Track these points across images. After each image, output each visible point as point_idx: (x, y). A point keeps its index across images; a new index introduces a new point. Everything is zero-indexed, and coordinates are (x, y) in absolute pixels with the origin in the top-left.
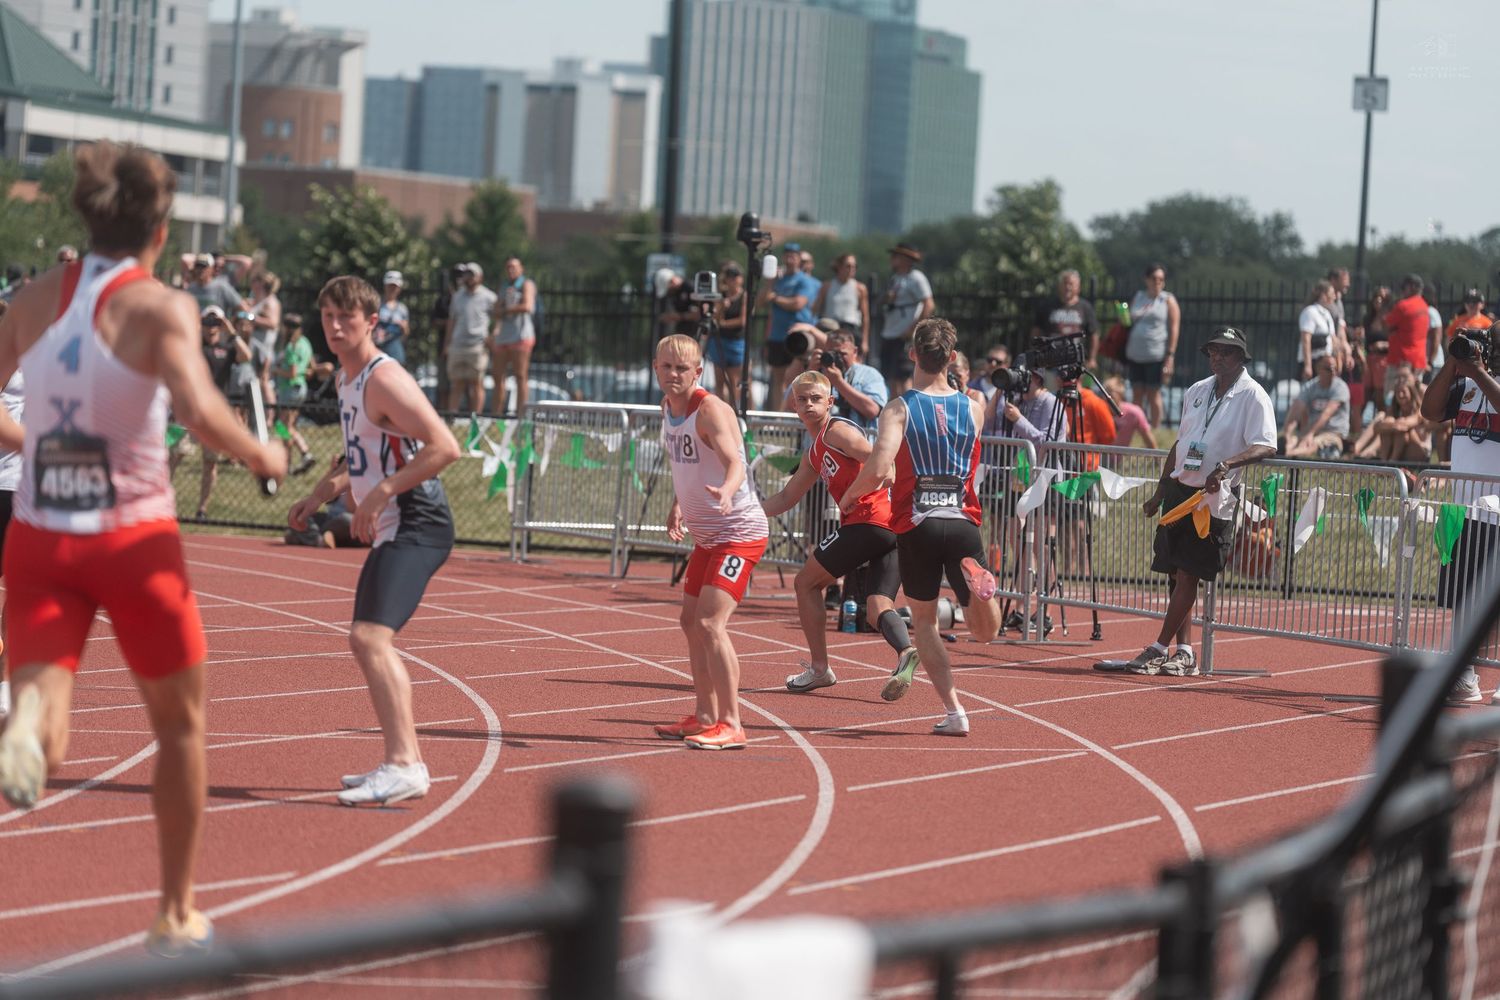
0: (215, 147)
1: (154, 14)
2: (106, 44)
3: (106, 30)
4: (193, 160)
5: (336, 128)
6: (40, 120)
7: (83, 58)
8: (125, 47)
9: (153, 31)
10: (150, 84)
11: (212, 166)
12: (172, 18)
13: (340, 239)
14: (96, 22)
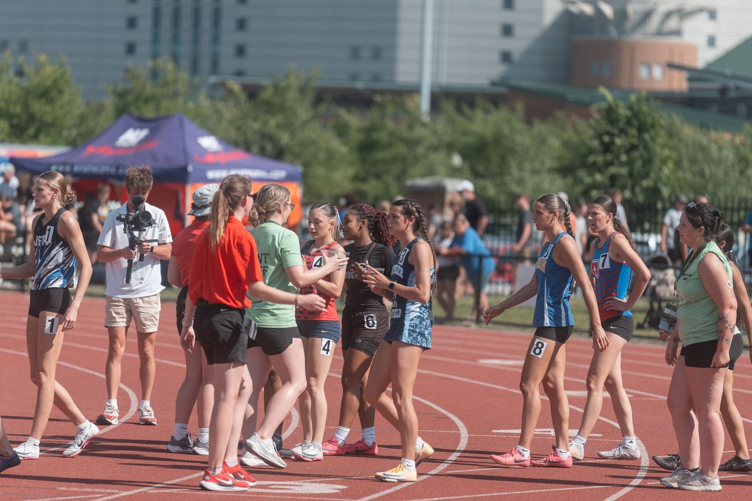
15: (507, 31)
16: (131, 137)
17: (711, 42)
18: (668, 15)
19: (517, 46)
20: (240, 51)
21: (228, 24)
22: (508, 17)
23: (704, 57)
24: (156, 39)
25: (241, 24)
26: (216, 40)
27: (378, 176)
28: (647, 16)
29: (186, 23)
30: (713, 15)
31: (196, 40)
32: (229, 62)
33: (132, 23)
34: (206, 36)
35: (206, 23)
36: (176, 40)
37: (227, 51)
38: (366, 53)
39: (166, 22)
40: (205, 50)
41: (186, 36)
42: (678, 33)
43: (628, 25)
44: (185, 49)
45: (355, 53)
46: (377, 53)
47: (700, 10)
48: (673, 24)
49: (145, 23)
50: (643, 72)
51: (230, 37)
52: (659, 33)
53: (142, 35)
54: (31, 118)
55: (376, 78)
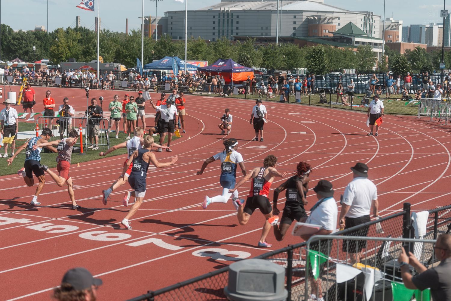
0: (381, 42)
1: (372, 22)
2: (365, 26)
3: (365, 24)
4: (378, 43)
5: (398, 36)
6: (357, 39)
7: (362, 29)
8: (368, 26)
9: (372, 24)
10: (372, 31)
11: (380, 44)
12: (375, 22)
13: (398, 62)
14: (364, 23)
15: (295, 23)
16: (221, 63)
17: (339, 24)
18: (329, 19)
19: (297, 26)
20: (237, 28)
21: (235, 22)
22: (295, 20)
23: (337, 28)
24: (219, 26)
25: (238, 23)
26: (232, 26)
27: (268, 60)
28: (325, 19)
29: (226, 22)
30: (339, 19)
31: (228, 26)
32: (235, 31)
33: (214, 23)
34: (230, 25)
35: (230, 22)
36: (223, 26)
37: (234, 28)
38: (264, 28)
39: (221, 22)
40: (230, 28)
41: (226, 25)
42: (332, 23)
43: (321, 21)
44: (225, 28)
45: (262, 28)
46: (267, 28)
47: (337, 18)
48: (330, 21)
49: (217, 23)
50: (324, 31)
51: (235, 25)
52: (328, 23)
53: (216, 25)
54: (197, 50)
55: (267, 34)
